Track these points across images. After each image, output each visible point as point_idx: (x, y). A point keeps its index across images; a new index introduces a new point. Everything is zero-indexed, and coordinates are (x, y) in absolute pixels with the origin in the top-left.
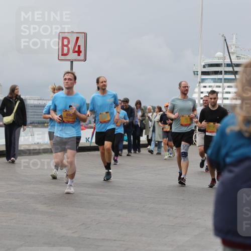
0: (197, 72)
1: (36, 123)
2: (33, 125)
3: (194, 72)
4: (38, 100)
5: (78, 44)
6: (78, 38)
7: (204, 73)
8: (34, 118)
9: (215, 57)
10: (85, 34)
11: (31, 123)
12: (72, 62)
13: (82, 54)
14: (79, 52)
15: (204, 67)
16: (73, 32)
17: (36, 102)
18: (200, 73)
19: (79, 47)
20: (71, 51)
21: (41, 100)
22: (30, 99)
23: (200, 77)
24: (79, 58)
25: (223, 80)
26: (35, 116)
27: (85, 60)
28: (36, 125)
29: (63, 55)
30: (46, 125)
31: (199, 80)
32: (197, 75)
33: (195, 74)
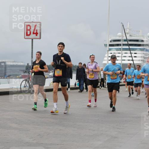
2: (10, 77)
3: (105, 45)
5: (36, 29)
6: (36, 26)
7: (110, 45)
9: (117, 36)
10: (40, 23)
12: (32, 40)
13: (38, 35)
14: (37, 34)
15: (111, 41)
16: (33, 22)
17: (12, 64)
18: (108, 45)
19: (37, 30)
20: (32, 33)
21: (14, 62)
22: (8, 62)
24: (37, 37)
25: (122, 49)
26: (11, 72)
27: (40, 38)
28: (12, 77)
30: (17, 77)
31: (108, 49)
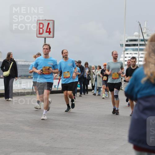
0: (123, 44)
1: (23, 76)
2: (21, 77)
3: (121, 45)
4: (25, 62)
5: (49, 27)
6: (49, 24)
7: (127, 45)
8: (22, 73)
9: (134, 36)
10: (54, 21)
11: (20, 76)
12: (45, 39)
13: (51, 34)
14: (50, 32)
15: (127, 41)
16: (46, 20)
17: (23, 63)
18: (124, 45)
19: (50, 29)
20: (45, 31)
21: (26, 62)
22: (19, 61)
23: (124, 47)
24: (50, 36)
25: (139, 49)
26: (23, 72)
27: (53, 37)
28: (23, 77)
29: (40, 34)
30: (29, 77)
31: (124, 49)
32: (123, 46)
33: (121, 46)
